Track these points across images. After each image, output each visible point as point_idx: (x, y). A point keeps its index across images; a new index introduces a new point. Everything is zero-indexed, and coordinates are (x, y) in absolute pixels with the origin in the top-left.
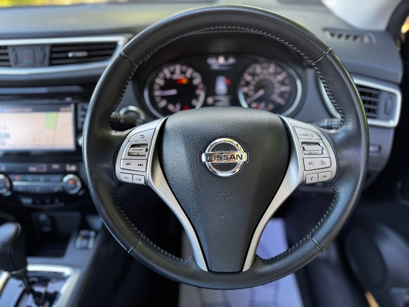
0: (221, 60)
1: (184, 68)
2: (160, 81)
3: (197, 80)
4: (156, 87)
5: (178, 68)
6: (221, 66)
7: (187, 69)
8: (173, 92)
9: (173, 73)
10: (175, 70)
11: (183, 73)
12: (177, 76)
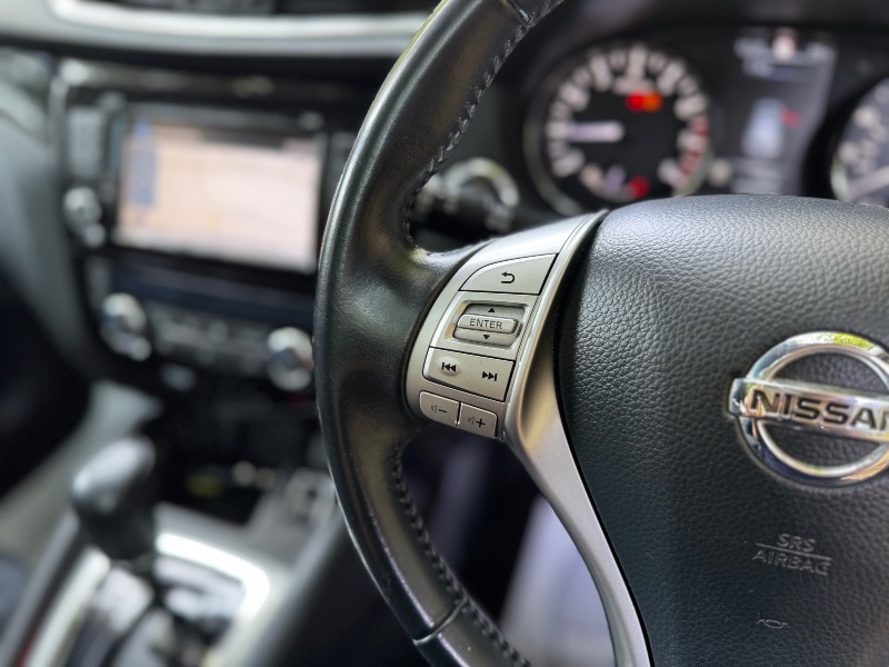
0: (784, 49)
1: (657, 61)
2: (574, 95)
3: (691, 106)
4: (560, 110)
5: (638, 59)
6: (779, 66)
7: (665, 67)
8: (608, 132)
9: (618, 73)
10: (627, 64)
11: (651, 75)
12: (632, 85)
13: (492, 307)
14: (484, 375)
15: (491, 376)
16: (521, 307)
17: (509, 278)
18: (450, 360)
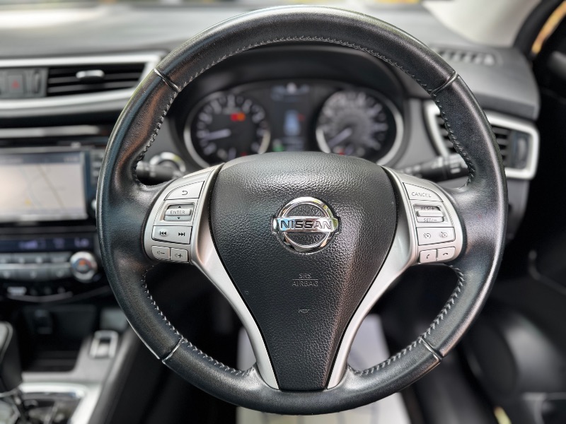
13: (180, 206)
14: (179, 234)
15: (182, 234)
16: (192, 204)
17: (185, 193)
18: (163, 230)
